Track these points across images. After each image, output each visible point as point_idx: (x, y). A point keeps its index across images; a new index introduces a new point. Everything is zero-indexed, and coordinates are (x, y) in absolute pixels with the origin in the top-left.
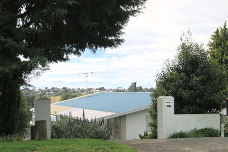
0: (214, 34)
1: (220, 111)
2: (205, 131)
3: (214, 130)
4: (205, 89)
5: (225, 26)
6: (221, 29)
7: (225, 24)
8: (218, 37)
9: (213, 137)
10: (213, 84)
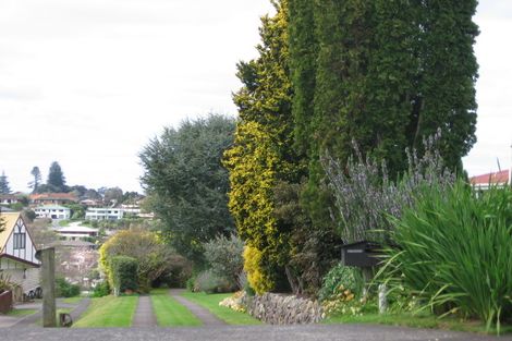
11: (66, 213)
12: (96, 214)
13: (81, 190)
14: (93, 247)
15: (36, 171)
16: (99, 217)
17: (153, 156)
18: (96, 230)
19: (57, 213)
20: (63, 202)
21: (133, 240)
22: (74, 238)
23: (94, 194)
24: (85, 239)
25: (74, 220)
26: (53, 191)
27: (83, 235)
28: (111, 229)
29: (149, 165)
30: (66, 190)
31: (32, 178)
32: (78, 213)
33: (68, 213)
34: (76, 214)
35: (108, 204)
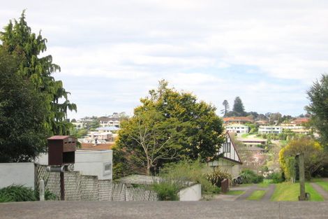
0: (4, 31)
1: (34, 159)
2: (13, 192)
3: (25, 188)
4: (11, 122)
5: (22, 19)
6: (16, 22)
7: (23, 15)
8: (11, 37)
9: (24, 200)
10: (23, 113)
11: (246, 129)
12: (265, 130)
13: (255, 115)
14: (264, 151)
15: (225, 103)
16: (267, 132)
17: (315, 94)
18: (266, 140)
19: (240, 130)
20: (244, 123)
21: (301, 147)
22: (251, 146)
23: (263, 117)
24: (258, 146)
25: (251, 134)
26: (237, 115)
27: (257, 144)
28: (275, 139)
29: (313, 99)
30: (245, 114)
31: (224, 108)
32: (254, 129)
33: (247, 129)
34: (252, 130)
35: (272, 123)
